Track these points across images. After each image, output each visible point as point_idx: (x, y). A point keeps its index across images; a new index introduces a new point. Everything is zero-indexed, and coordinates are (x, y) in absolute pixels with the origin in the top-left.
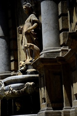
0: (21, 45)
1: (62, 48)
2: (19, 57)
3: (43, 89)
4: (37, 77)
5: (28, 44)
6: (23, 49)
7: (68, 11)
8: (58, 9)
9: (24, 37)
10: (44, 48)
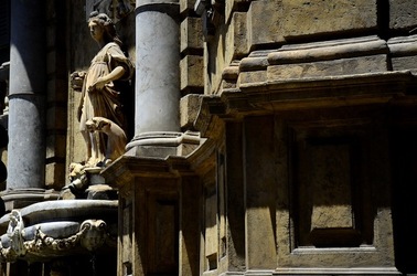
0: (76, 119)
1: (185, 135)
2: (68, 152)
3: (126, 238)
4: (113, 207)
5: (96, 118)
6: (83, 132)
7: (205, 44)
8: (179, 35)
9: (87, 99)
10: (138, 133)
